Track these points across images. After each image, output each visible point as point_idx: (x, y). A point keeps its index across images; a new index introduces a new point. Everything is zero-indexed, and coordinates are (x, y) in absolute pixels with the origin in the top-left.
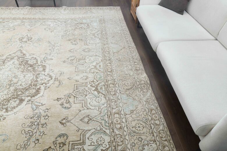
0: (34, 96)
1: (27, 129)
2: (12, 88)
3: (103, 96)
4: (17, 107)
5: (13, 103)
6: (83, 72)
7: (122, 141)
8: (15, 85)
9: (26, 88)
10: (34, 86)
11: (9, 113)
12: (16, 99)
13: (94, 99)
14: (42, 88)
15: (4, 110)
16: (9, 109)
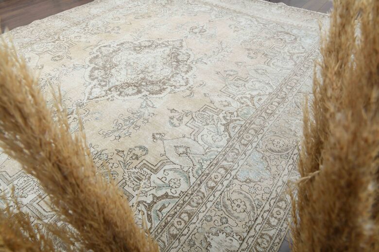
0: (153, 94)
1: (120, 121)
2: (142, 76)
3: (228, 137)
4: (131, 95)
5: (130, 90)
6: (230, 96)
7: (198, 204)
8: (147, 73)
9: (153, 81)
10: (162, 83)
11: (120, 98)
12: (135, 88)
13: (213, 134)
14: (169, 90)
15: (119, 93)
16: (123, 94)
